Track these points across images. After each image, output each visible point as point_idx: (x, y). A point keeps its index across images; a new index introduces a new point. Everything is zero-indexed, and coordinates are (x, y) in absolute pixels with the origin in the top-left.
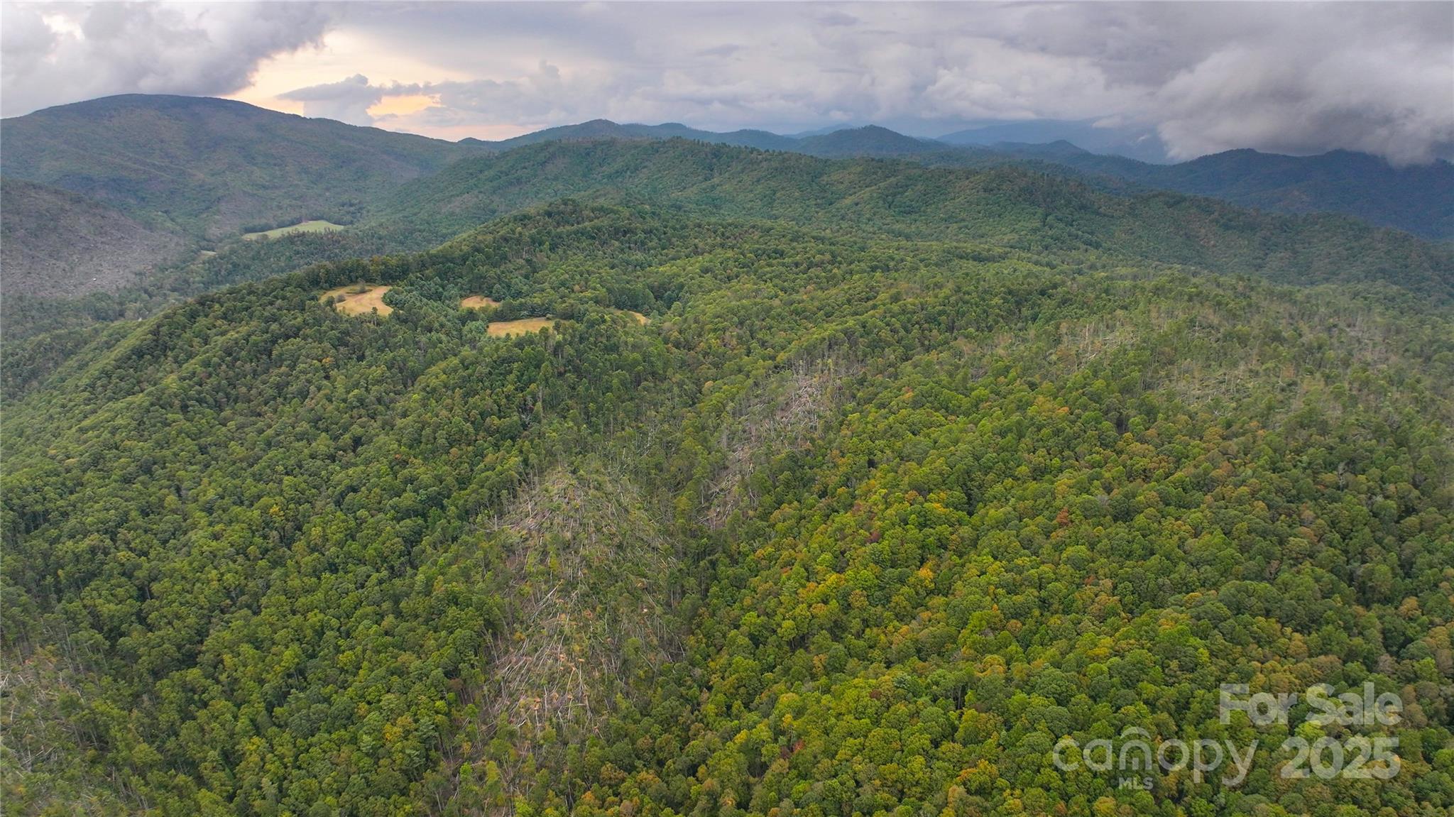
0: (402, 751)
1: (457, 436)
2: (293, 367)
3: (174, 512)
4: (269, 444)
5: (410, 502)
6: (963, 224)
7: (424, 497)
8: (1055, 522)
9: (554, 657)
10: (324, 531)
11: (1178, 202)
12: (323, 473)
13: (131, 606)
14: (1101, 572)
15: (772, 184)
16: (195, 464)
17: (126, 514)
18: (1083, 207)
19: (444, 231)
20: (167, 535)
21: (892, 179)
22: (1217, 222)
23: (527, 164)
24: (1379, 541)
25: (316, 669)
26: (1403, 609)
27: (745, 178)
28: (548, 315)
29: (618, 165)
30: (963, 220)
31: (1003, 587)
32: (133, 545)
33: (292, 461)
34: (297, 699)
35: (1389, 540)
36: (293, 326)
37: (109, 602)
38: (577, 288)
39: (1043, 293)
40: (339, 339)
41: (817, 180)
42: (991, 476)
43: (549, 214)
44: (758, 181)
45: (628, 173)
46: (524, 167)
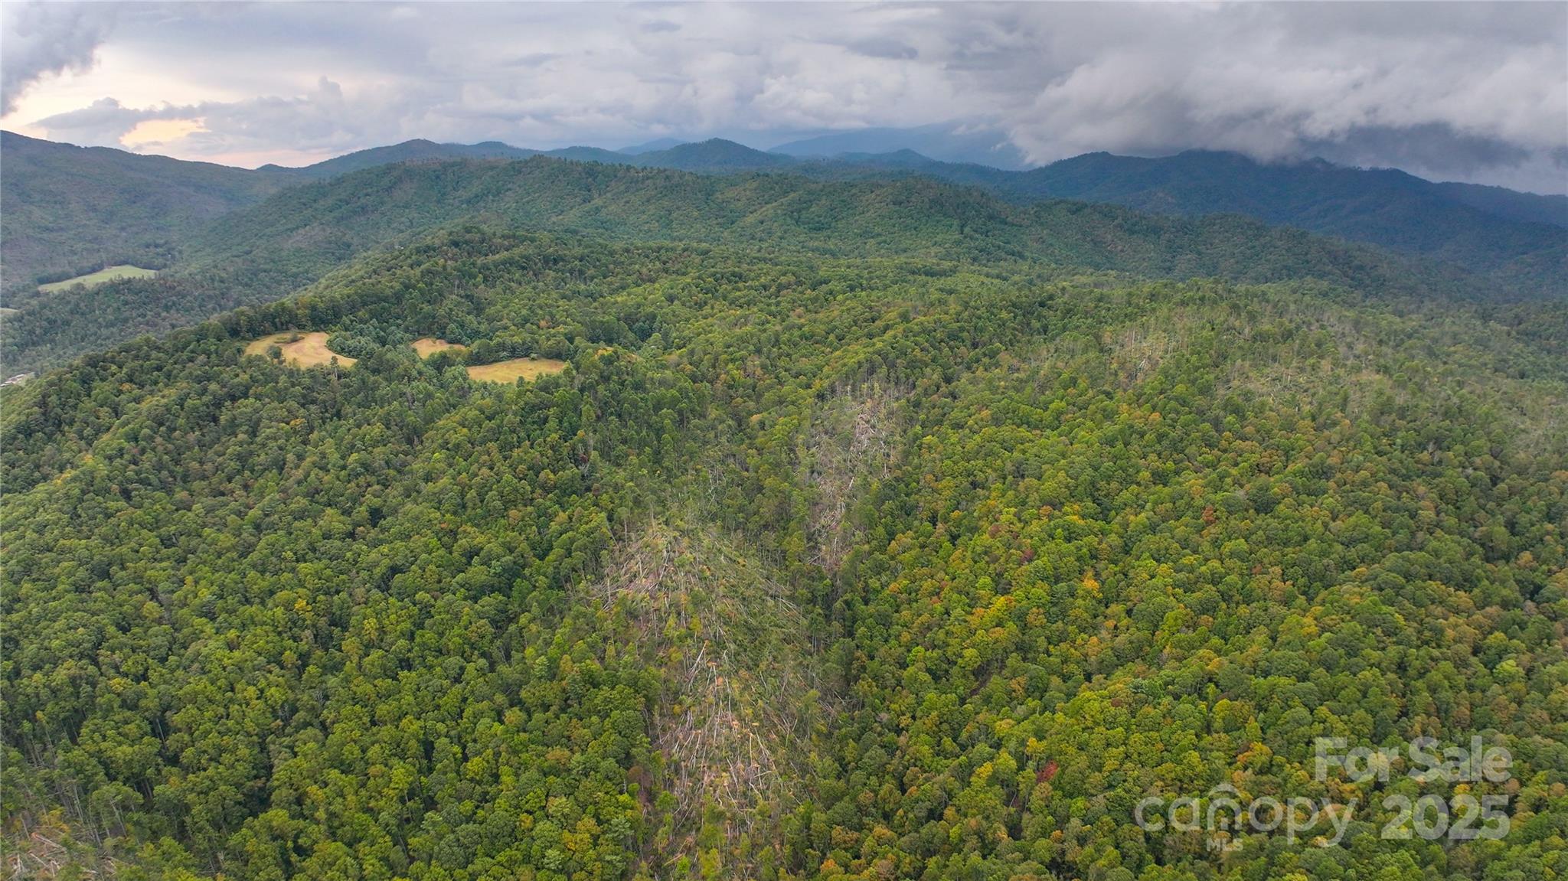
0: (599, 858)
1: (512, 497)
2: (253, 433)
3: (159, 621)
4: (258, 527)
5: (483, 577)
6: (880, 239)
7: (499, 570)
8: (1201, 521)
9: (726, 727)
10: (380, 622)
11: (1078, 210)
12: (349, 554)
13: (150, 745)
14: (1266, 561)
15: (666, 203)
16: (161, 560)
17: (101, 630)
18: (991, 217)
19: (295, 270)
20: (163, 651)
21: (792, 195)
22: (1121, 226)
23: (370, 190)
24: (1482, 507)
25: (441, 782)
26: (1521, 562)
27: (633, 197)
28: (533, 355)
29: (476, 188)
30: (879, 235)
31: (1179, 587)
32: (123, 669)
33: (303, 544)
34: (434, 824)
35: (1491, 505)
36: (240, 384)
37: (120, 744)
38: (543, 323)
39: (1042, 305)
40: (304, 396)
41: (713, 198)
42: (1114, 485)
43: (456, 244)
44: (648, 201)
45: (491, 197)
46: (367, 195)
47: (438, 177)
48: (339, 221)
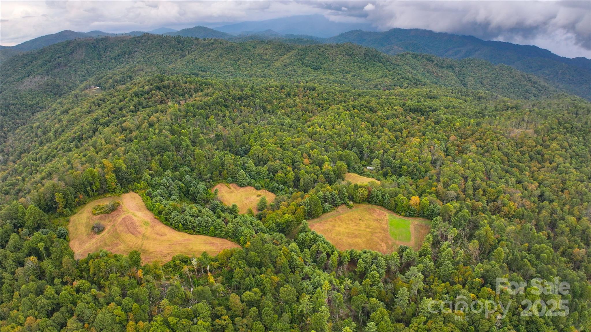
15: (231, 56)
21: (292, 51)
22: (437, 65)
23: (60, 55)
27: (210, 54)
30: (350, 71)
44: (221, 55)
46: (59, 57)
47: (95, 46)
48: (47, 72)
